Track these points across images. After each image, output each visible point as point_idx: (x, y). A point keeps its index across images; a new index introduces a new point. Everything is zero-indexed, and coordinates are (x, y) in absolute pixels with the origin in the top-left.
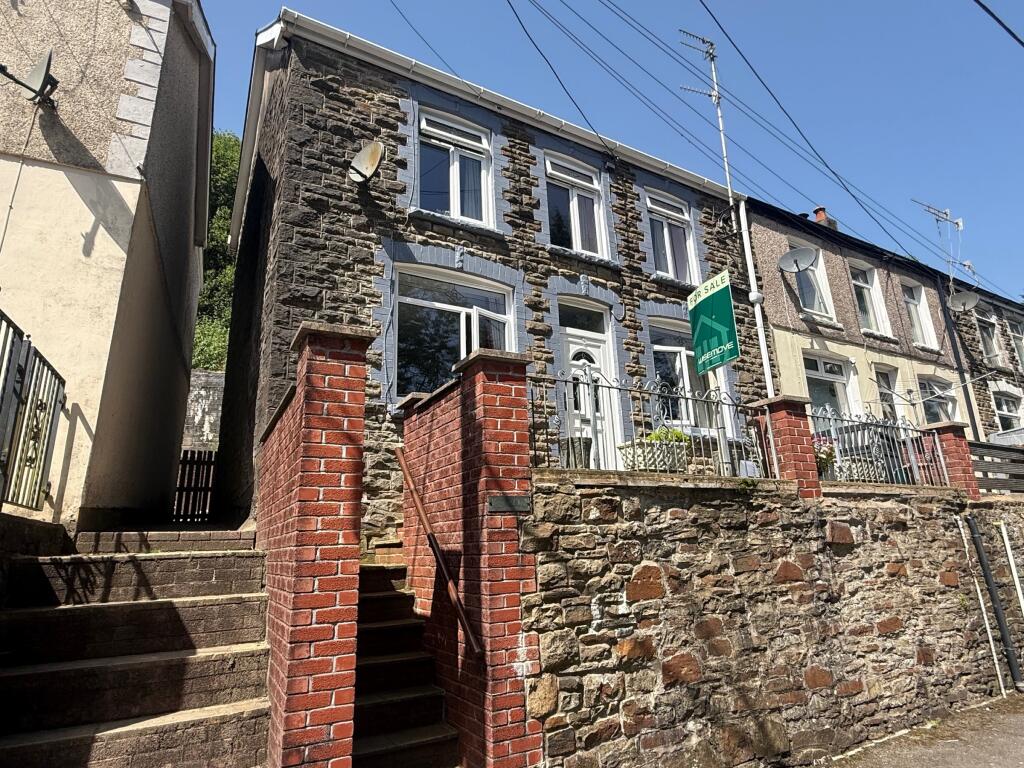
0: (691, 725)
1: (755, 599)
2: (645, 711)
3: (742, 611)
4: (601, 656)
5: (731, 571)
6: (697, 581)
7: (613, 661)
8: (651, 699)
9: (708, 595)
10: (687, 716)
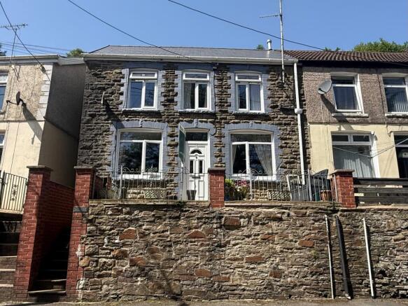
0: (139, 279)
1: (177, 243)
2: (121, 271)
3: (170, 246)
4: (106, 254)
5: (169, 233)
6: (152, 235)
7: (111, 255)
8: (124, 268)
9: (155, 240)
10: (137, 276)
